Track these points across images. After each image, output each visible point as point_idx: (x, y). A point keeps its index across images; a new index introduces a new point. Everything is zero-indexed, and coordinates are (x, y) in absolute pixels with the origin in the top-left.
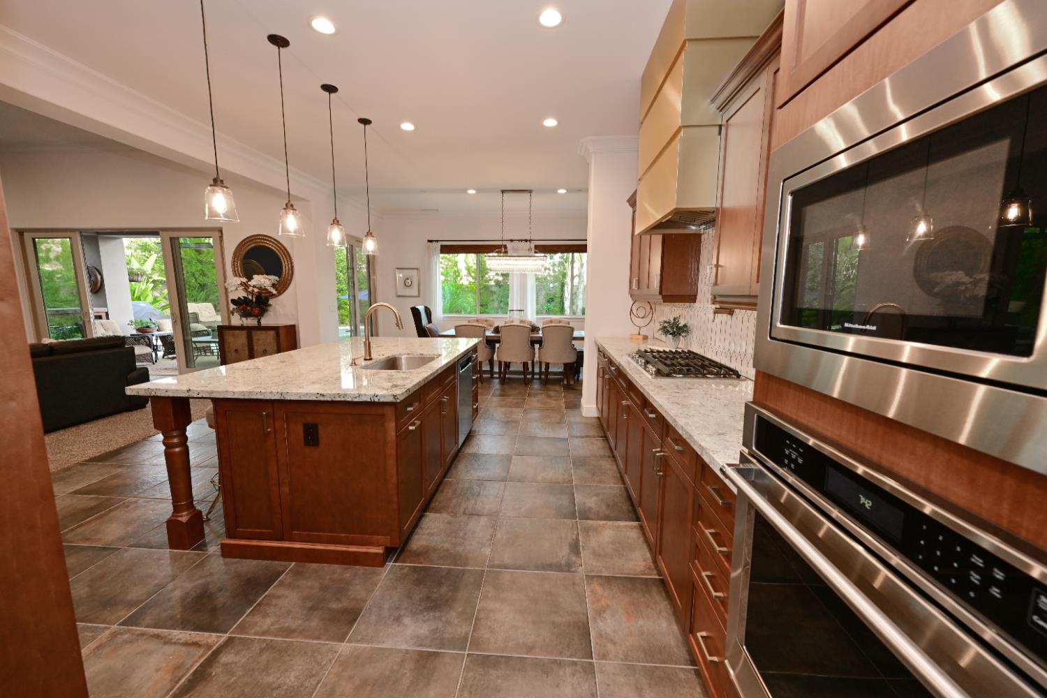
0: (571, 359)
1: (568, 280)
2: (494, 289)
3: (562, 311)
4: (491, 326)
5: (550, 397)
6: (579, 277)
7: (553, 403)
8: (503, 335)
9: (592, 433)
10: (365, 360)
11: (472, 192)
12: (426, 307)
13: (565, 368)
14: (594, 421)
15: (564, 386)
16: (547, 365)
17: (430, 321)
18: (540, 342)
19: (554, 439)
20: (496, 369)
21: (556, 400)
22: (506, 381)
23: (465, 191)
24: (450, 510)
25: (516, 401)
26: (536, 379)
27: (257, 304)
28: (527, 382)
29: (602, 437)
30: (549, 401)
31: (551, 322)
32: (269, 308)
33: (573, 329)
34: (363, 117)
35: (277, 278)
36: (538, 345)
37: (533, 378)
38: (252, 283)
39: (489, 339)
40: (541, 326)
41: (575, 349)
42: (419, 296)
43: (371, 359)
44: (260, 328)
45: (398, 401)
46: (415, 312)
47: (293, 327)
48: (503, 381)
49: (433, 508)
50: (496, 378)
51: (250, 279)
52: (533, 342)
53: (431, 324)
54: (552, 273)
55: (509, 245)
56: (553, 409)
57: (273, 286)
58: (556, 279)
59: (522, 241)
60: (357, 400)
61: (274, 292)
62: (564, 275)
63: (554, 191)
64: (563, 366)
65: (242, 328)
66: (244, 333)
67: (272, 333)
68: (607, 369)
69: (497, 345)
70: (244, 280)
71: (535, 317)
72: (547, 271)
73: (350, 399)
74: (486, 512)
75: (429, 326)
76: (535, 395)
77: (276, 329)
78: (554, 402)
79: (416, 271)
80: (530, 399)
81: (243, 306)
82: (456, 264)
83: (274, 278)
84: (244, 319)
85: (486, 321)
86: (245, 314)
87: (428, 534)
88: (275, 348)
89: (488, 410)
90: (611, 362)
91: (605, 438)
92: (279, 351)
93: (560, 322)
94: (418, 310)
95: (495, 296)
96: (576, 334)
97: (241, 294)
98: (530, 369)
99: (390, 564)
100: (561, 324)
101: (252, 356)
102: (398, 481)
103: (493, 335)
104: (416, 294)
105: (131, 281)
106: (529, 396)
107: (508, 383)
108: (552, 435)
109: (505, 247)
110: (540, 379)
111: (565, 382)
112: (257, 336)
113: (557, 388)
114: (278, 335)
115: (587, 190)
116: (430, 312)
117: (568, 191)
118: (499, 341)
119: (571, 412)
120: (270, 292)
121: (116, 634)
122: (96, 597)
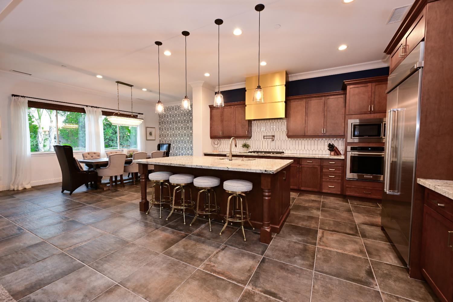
23: (95, 75)
55: (85, 108)
117: (147, 90)
121: (320, 245)
122: (301, 254)
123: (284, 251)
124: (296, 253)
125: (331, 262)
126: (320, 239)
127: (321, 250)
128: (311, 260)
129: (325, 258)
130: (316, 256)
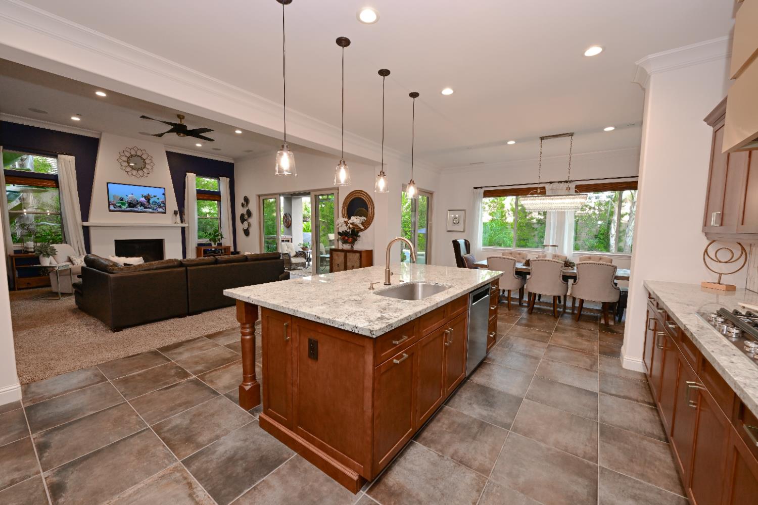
0: (613, 298)
1: (615, 218)
2: (535, 226)
3: (607, 247)
4: (523, 258)
5: (582, 336)
6: (630, 214)
7: (585, 344)
8: (533, 268)
9: (634, 394)
10: (385, 285)
11: (511, 143)
12: (466, 241)
13: (603, 307)
14: (639, 377)
15: (601, 325)
16: (582, 301)
17: (468, 251)
18: (574, 278)
19: (579, 390)
20: (526, 298)
21: (589, 341)
22: (534, 310)
23: (505, 143)
24: (439, 447)
25: (540, 333)
26: (568, 313)
27: (351, 235)
28: (556, 315)
29: (649, 403)
30: (579, 340)
31: (590, 258)
32: (359, 239)
33: (615, 268)
34: (412, 91)
35: (365, 218)
36: (573, 280)
37: (564, 312)
38: (350, 221)
39: (519, 270)
40: (576, 261)
41: (619, 289)
42: (464, 231)
43: (390, 284)
44: (352, 251)
45: (374, 337)
46: (456, 244)
47: (372, 250)
48: (531, 311)
49: (424, 439)
50: (525, 307)
51: (349, 218)
52: (565, 278)
53: (468, 255)
54: (597, 212)
55: (548, 187)
56: (582, 351)
57: (362, 224)
58: (601, 217)
59: (561, 182)
60: (342, 327)
61: (362, 227)
62: (612, 214)
63: (600, 129)
64: (601, 305)
65: (342, 251)
66: (343, 254)
67: (358, 255)
68: (662, 324)
69: (528, 277)
70: (346, 220)
71: (572, 252)
72: (592, 210)
73: (336, 326)
74: (476, 464)
75: (467, 256)
76: (564, 330)
77: (360, 252)
78: (587, 343)
79: (463, 212)
80: (558, 334)
81: (344, 236)
82: (503, 206)
83: (363, 218)
84: (344, 245)
85: (519, 254)
86: (345, 242)
87: (410, 470)
88: (359, 265)
89: (509, 338)
90: (668, 318)
91: (654, 406)
92: (361, 267)
93: (600, 259)
94: (458, 242)
95: (536, 233)
96: (620, 272)
97: (343, 228)
98: (562, 303)
99: (363, 493)
100: (601, 262)
101: (346, 269)
102: (373, 415)
103: (524, 267)
104: (462, 230)
105: (303, 221)
106: (556, 330)
107: (536, 313)
108: (577, 384)
109: (544, 188)
110: (573, 313)
111: (603, 322)
112: (350, 255)
113: (592, 327)
114: (361, 256)
115: (641, 124)
116: (469, 244)
117: (616, 127)
118: (529, 274)
119: (605, 359)
120: (360, 228)
121: (176, 469)
122: (188, 430)
123: (213, 415)
124: (194, 425)
125: (135, 454)
126: (190, 485)
127: (167, 462)
128: (167, 435)
129: (149, 452)
130: (164, 446)
